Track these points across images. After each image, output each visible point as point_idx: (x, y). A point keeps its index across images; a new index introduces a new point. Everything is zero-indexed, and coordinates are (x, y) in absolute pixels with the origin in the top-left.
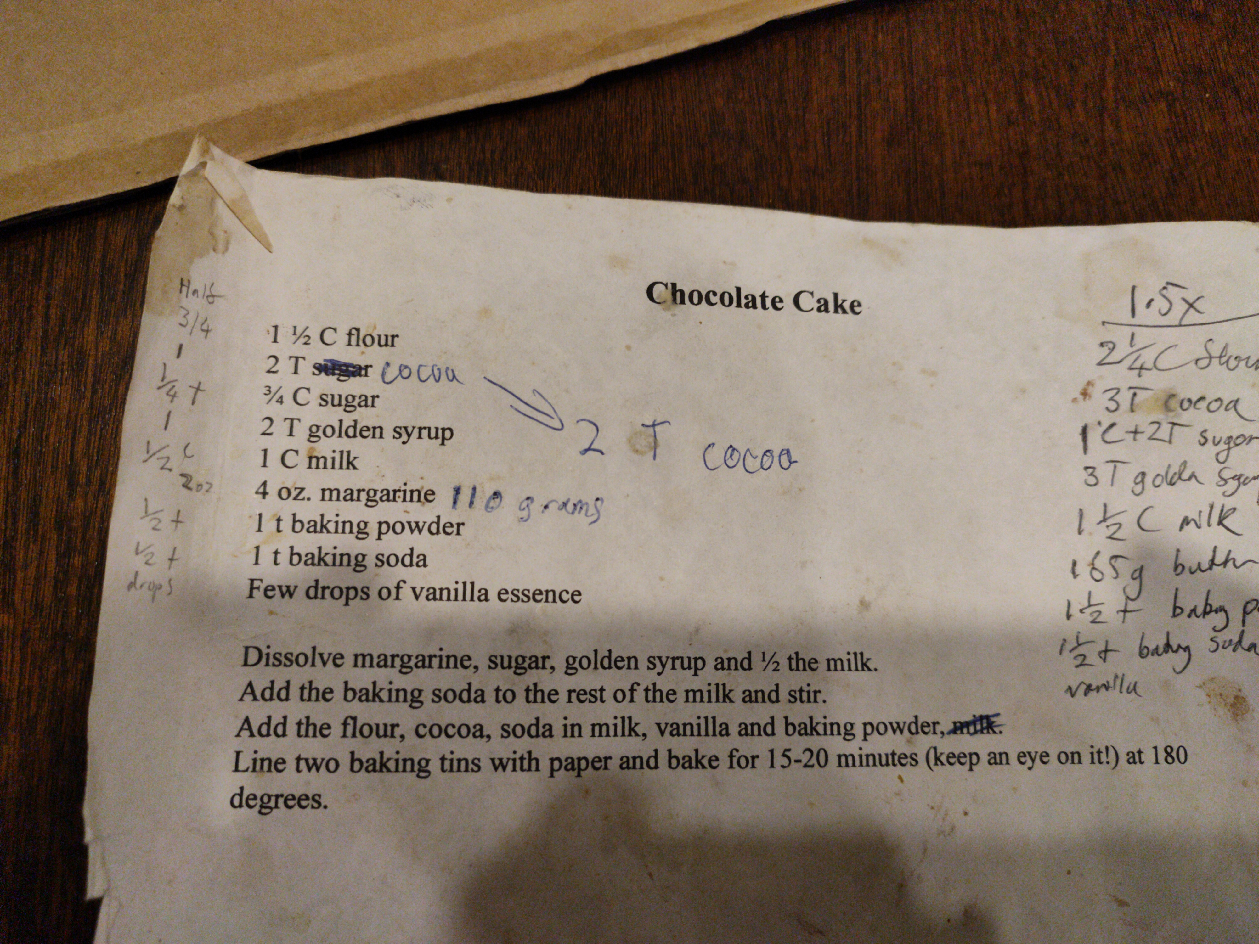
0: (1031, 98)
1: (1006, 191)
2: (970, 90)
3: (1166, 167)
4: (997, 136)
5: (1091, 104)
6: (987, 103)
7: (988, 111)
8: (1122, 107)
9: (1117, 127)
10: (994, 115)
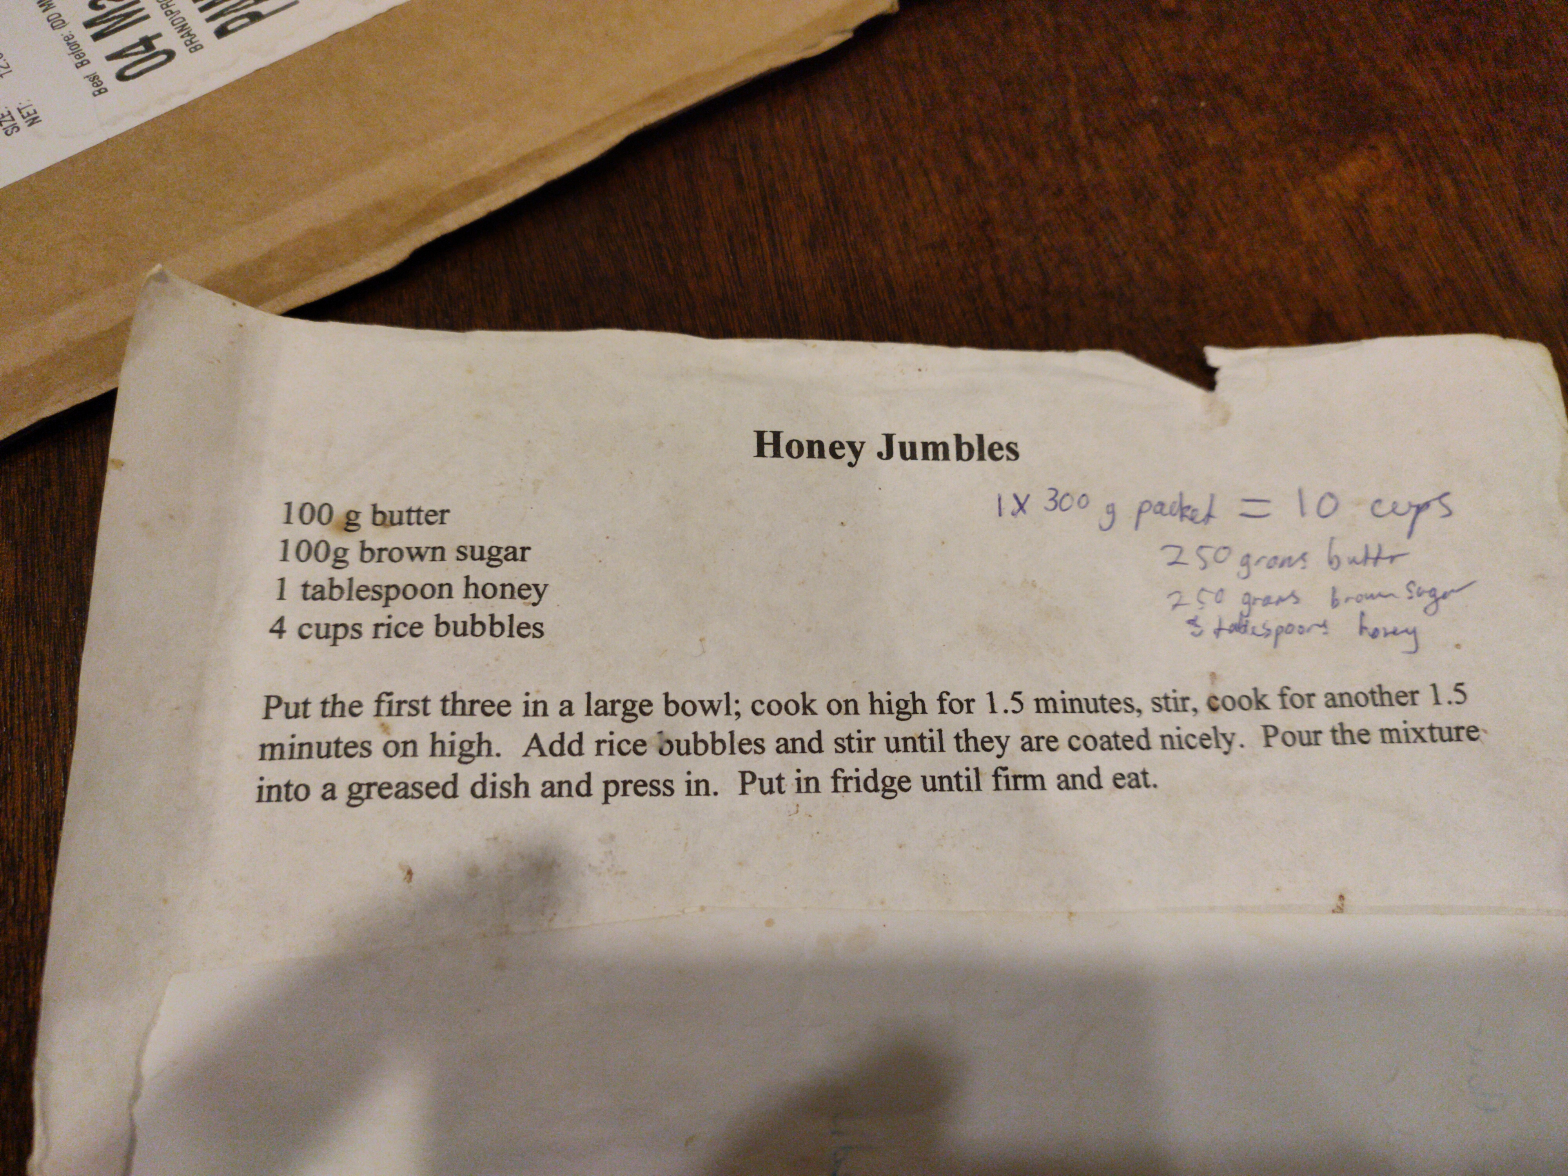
0: (981, 155)
1: (971, 271)
2: (902, 163)
3: (1168, 200)
4: (946, 210)
5: (1058, 147)
6: (926, 174)
7: (929, 183)
8: (1097, 142)
9: (1097, 166)
10: (937, 185)
